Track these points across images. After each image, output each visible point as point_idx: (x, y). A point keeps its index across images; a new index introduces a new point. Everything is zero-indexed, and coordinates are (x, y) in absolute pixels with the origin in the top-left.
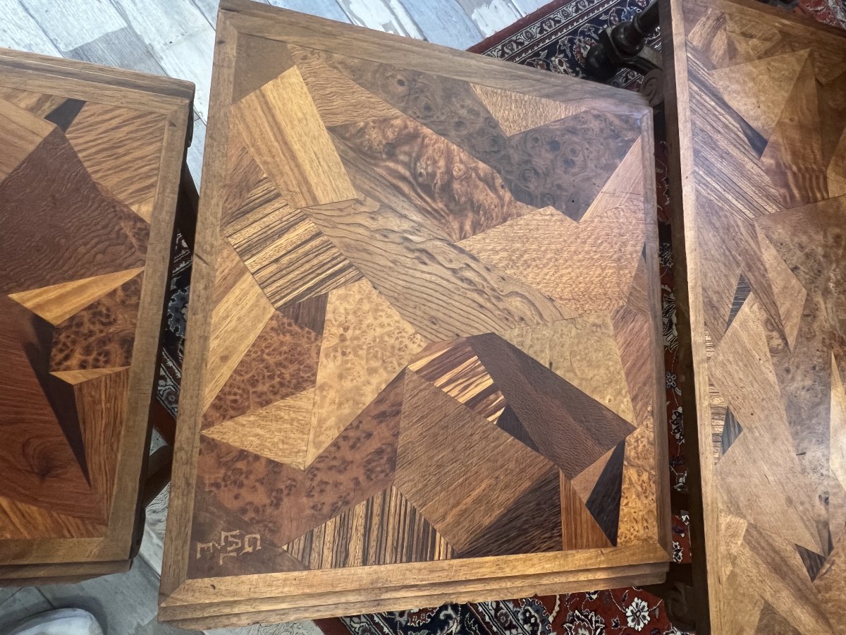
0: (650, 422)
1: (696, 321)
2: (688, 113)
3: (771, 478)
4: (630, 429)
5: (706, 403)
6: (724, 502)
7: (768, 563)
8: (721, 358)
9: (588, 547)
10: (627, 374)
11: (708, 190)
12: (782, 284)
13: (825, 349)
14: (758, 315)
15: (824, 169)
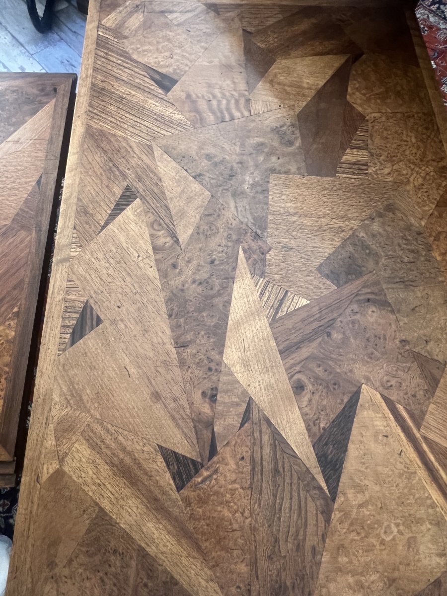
0: (13, 323)
1: (64, 226)
5: (60, 297)
8: (88, 256)
11: (101, 124)
12: (179, 190)
13: (230, 244)
14: (143, 217)
15: (247, 93)
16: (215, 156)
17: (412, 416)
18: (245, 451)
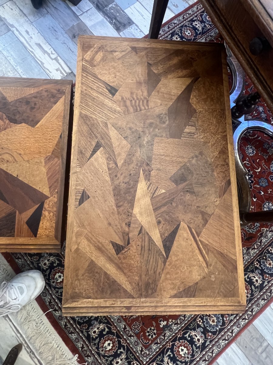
0: (56, 196)
1: (73, 158)
2: (80, 85)
3: (101, 215)
4: (47, 198)
5: (74, 188)
6: (77, 223)
7: (95, 246)
8: (84, 171)
9: (25, 237)
10: (48, 179)
11: (86, 111)
12: (118, 143)
13: (137, 167)
14: (104, 155)
15: (147, 97)
16: (133, 128)
17: (197, 233)
18: (139, 243)
